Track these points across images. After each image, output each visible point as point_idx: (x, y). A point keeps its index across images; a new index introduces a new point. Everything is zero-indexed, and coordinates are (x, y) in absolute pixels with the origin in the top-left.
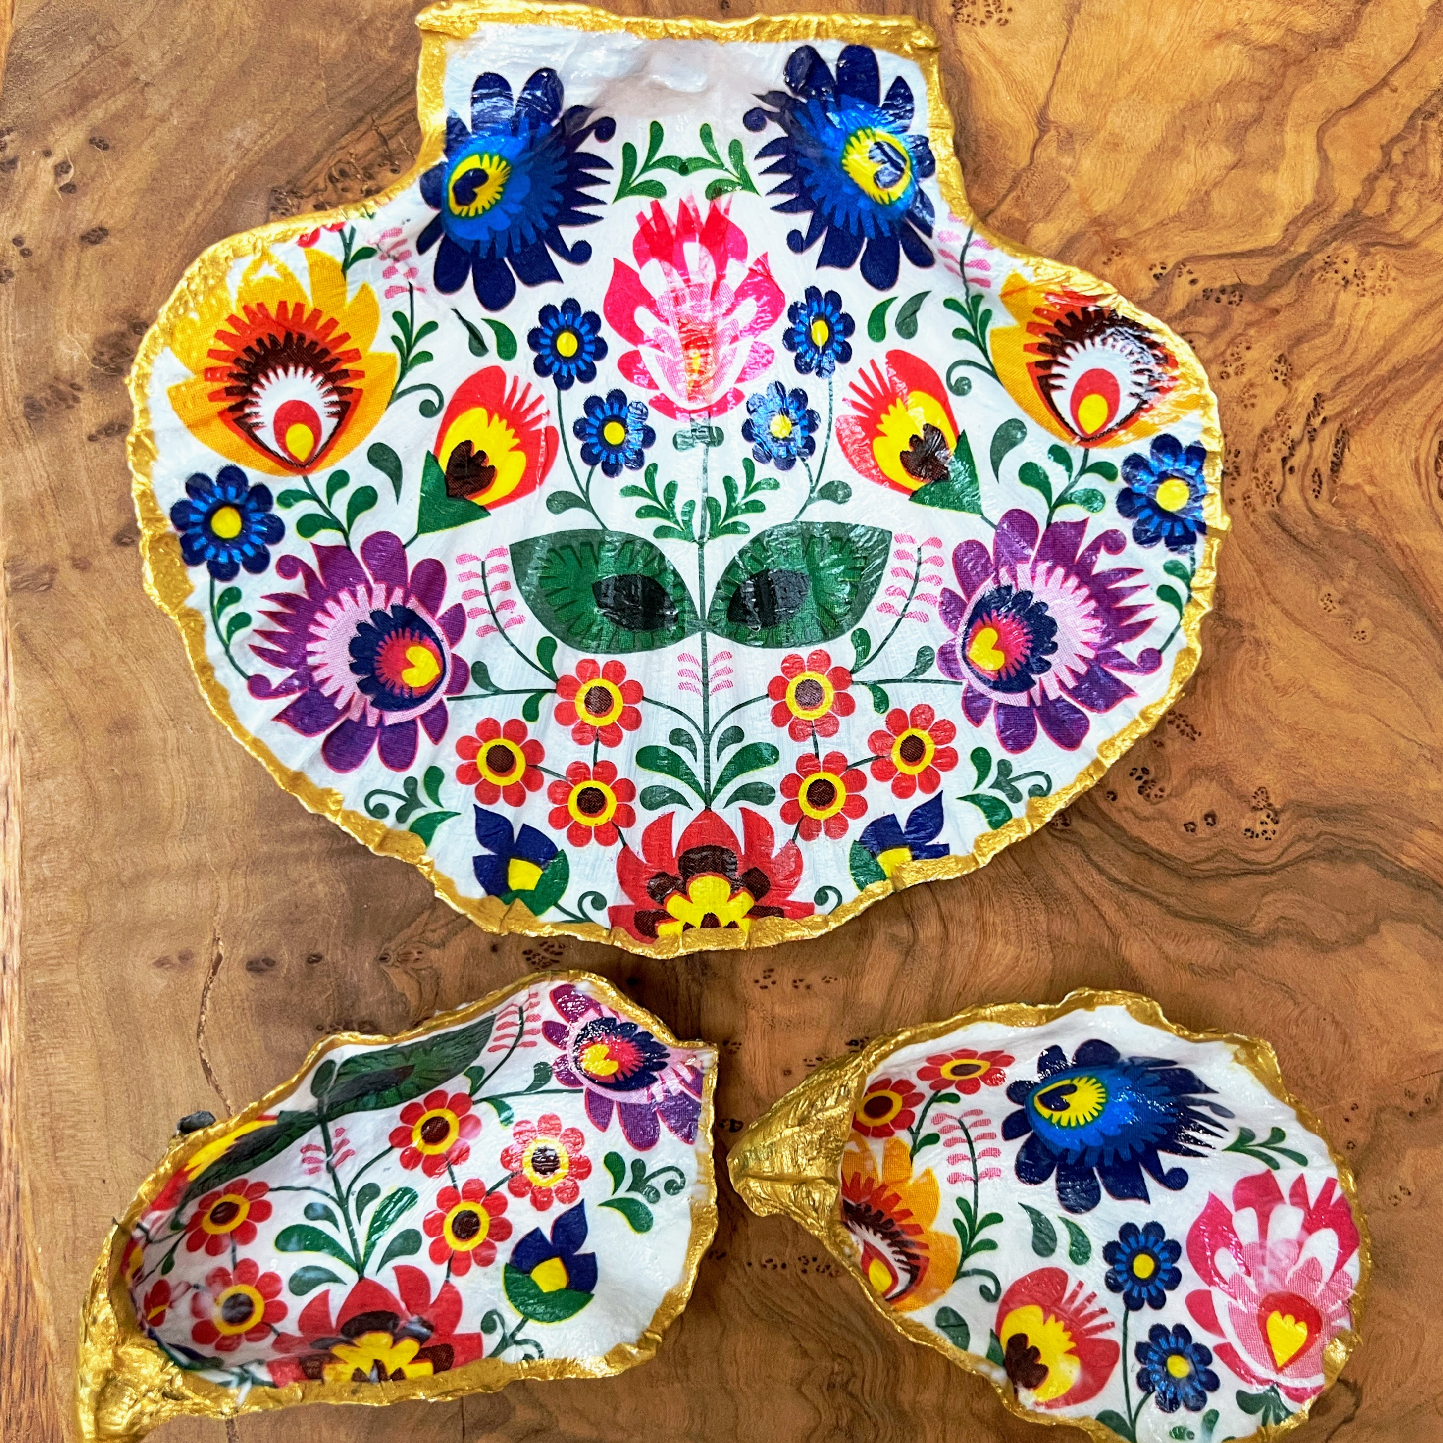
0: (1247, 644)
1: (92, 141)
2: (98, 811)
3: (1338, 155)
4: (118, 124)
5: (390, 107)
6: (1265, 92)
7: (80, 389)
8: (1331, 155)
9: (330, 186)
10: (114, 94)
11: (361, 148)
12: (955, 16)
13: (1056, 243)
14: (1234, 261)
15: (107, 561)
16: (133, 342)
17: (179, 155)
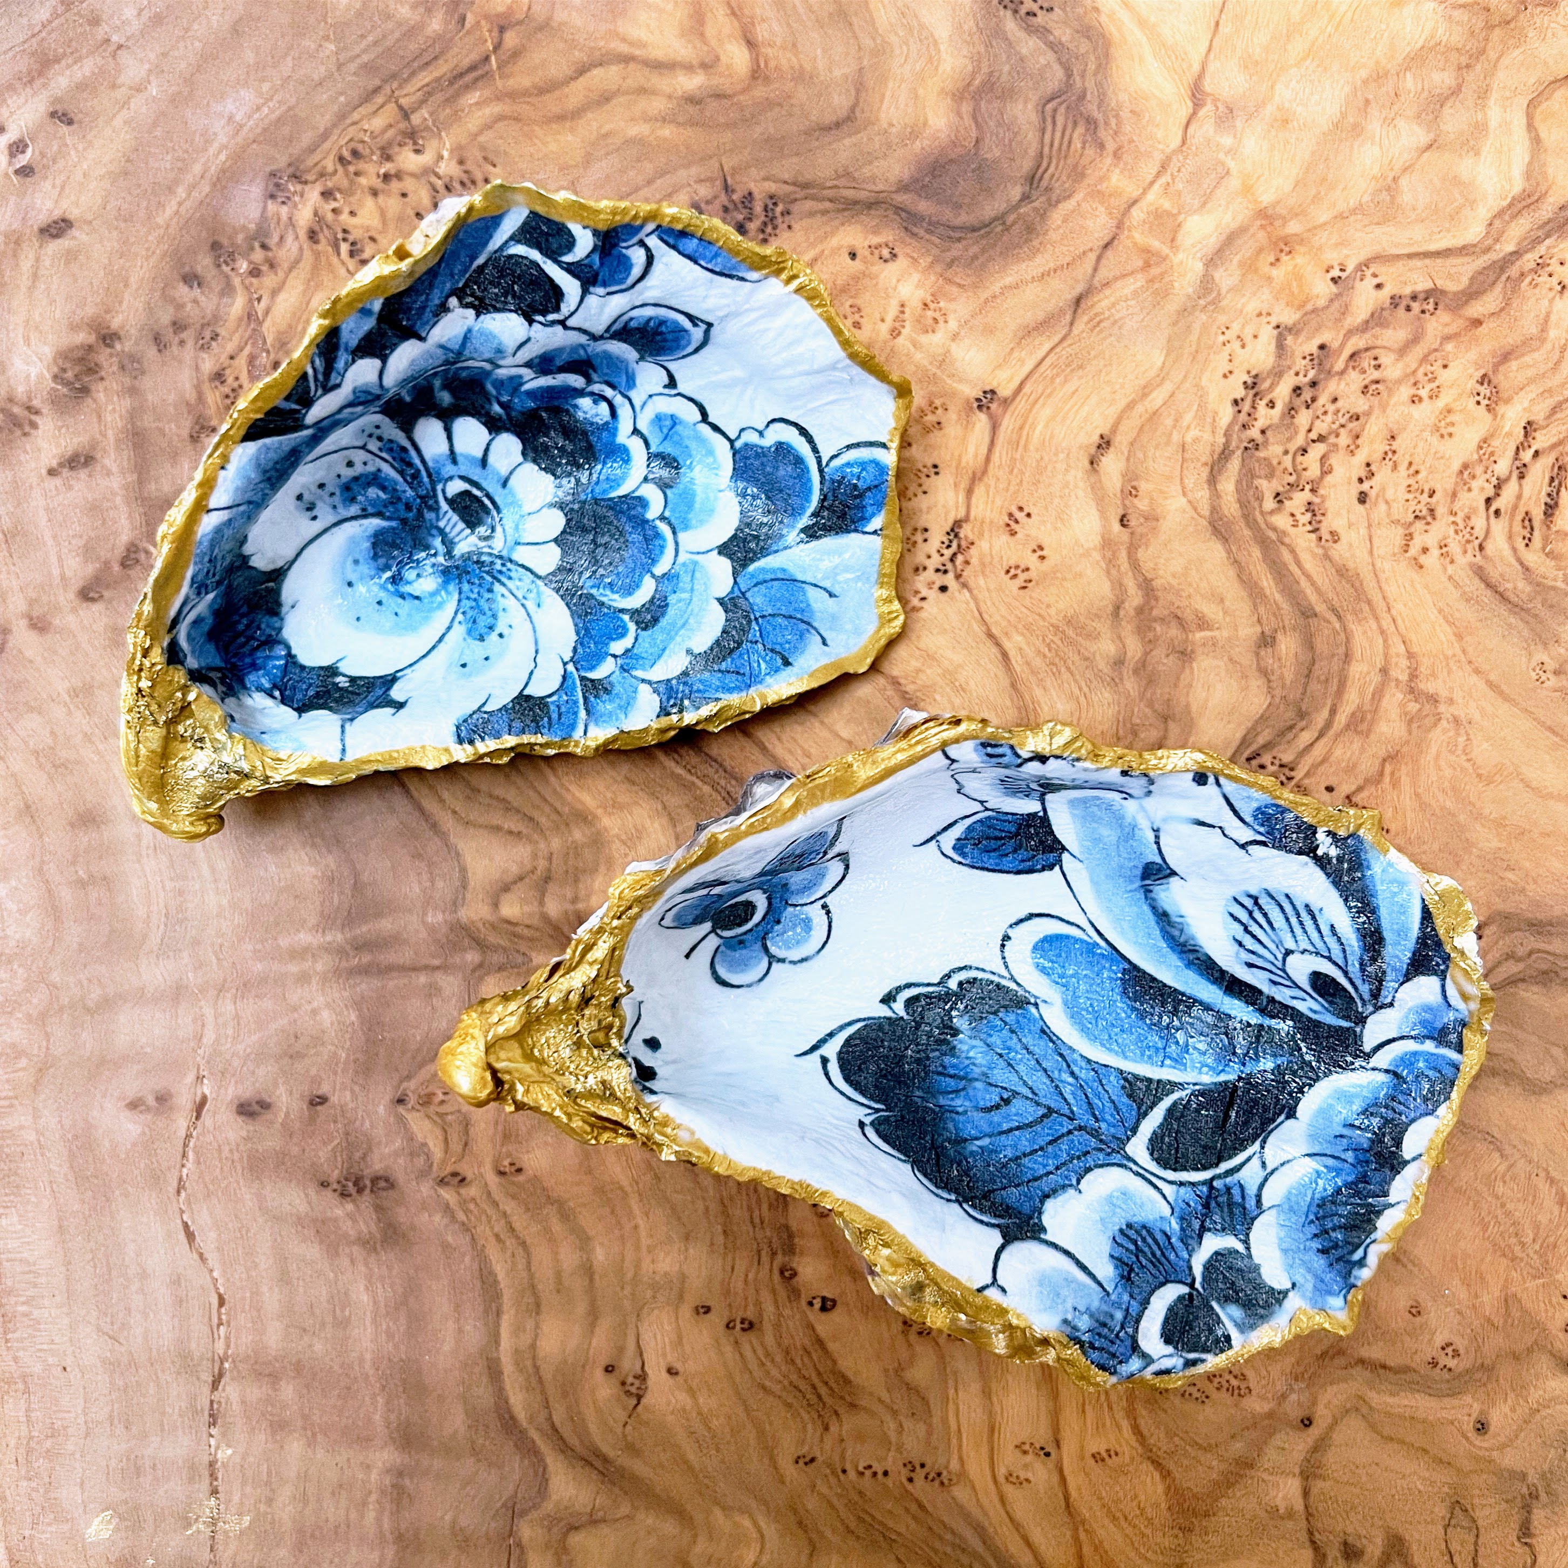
0: (1444, 723)
1: (53, 114)
2: (58, 919)
3: (1552, 135)
4: (85, 95)
5: (413, 74)
6: (1464, 60)
7: (37, 413)
8: (1543, 135)
9: (339, 167)
10: (80, 59)
11: (378, 123)
13: (1213, 240)
14: (1427, 261)
15: (71, 620)
16: (103, 357)
17: (158, 132)
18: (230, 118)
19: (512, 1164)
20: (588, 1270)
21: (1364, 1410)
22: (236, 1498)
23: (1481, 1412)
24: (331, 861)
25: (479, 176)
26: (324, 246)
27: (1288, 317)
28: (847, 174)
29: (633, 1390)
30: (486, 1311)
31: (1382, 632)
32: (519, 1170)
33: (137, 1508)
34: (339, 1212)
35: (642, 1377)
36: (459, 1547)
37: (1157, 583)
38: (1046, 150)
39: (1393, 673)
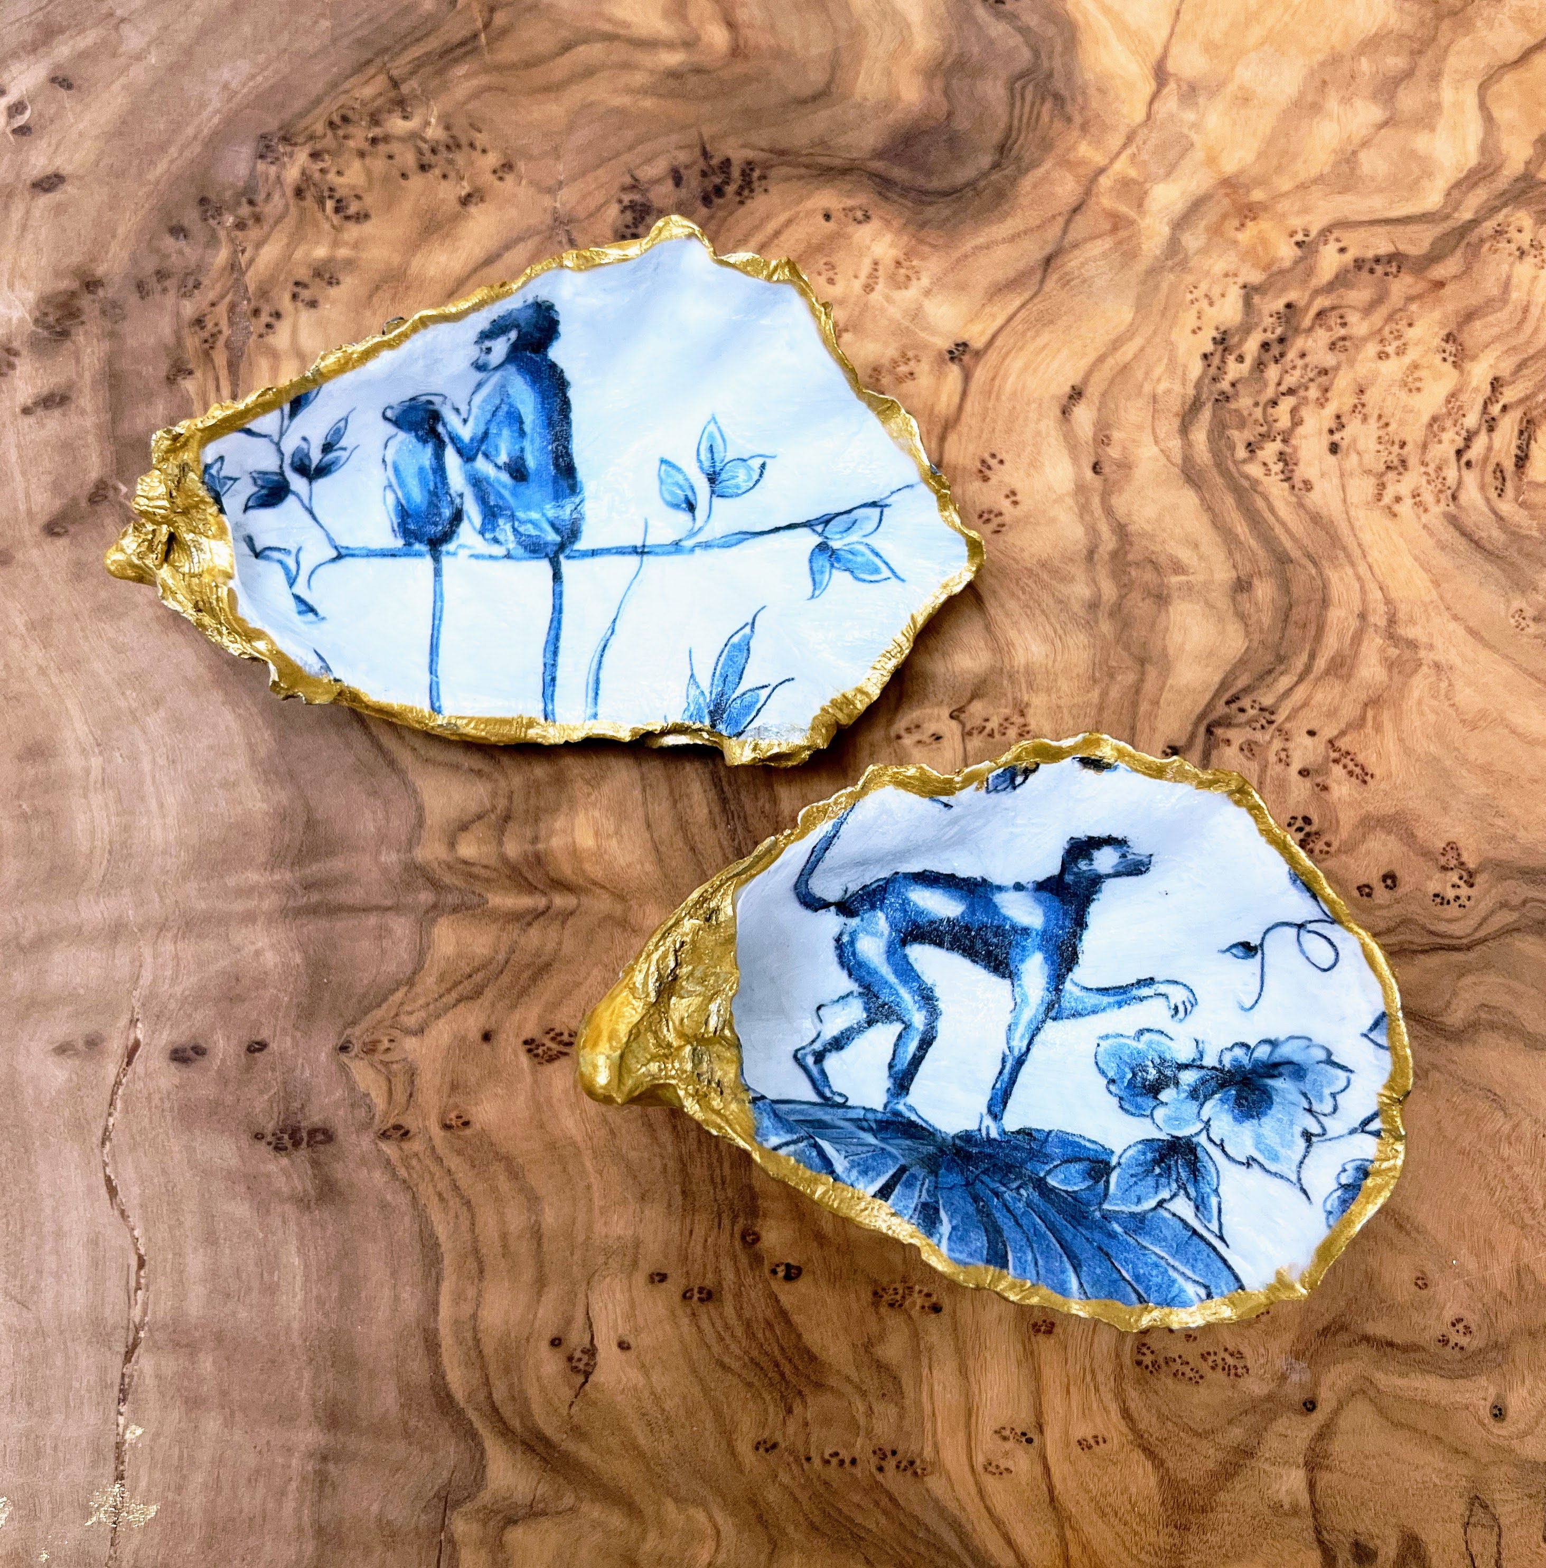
0: (1425, 669)
1: (53, 80)
3: (1504, 114)
4: (86, 63)
5: (405, 48)
6: (1416, 46)
7: (16, 354)
8: (1496, 113)
9: (329, 134)
10: (83, 31)
11: (368, 92)
13: (1179, 206)
14: (1389, 227)
16: (85, 302)
17: (155, 97)
18: (226, 86)
19: (459, 1117)
20: (537, 1234)
21: (1372, 1393)
22: (143, 1484)
23: (1498, 1396)
24: (283, 796)
25: (464, 141)
26: (309, 202)
27: (1255, 277)
28: (823, 143)
29: (581, 1366)
30: (426, 1276)
31: (1359, 579)
32: (466, 1124)
33: (33, 1496)
34: (272, 1167)
35: (591, 1351)
36: (385, 1544)
37: (1132, 528)
38: (1016, 123)
39: (1373, 619)
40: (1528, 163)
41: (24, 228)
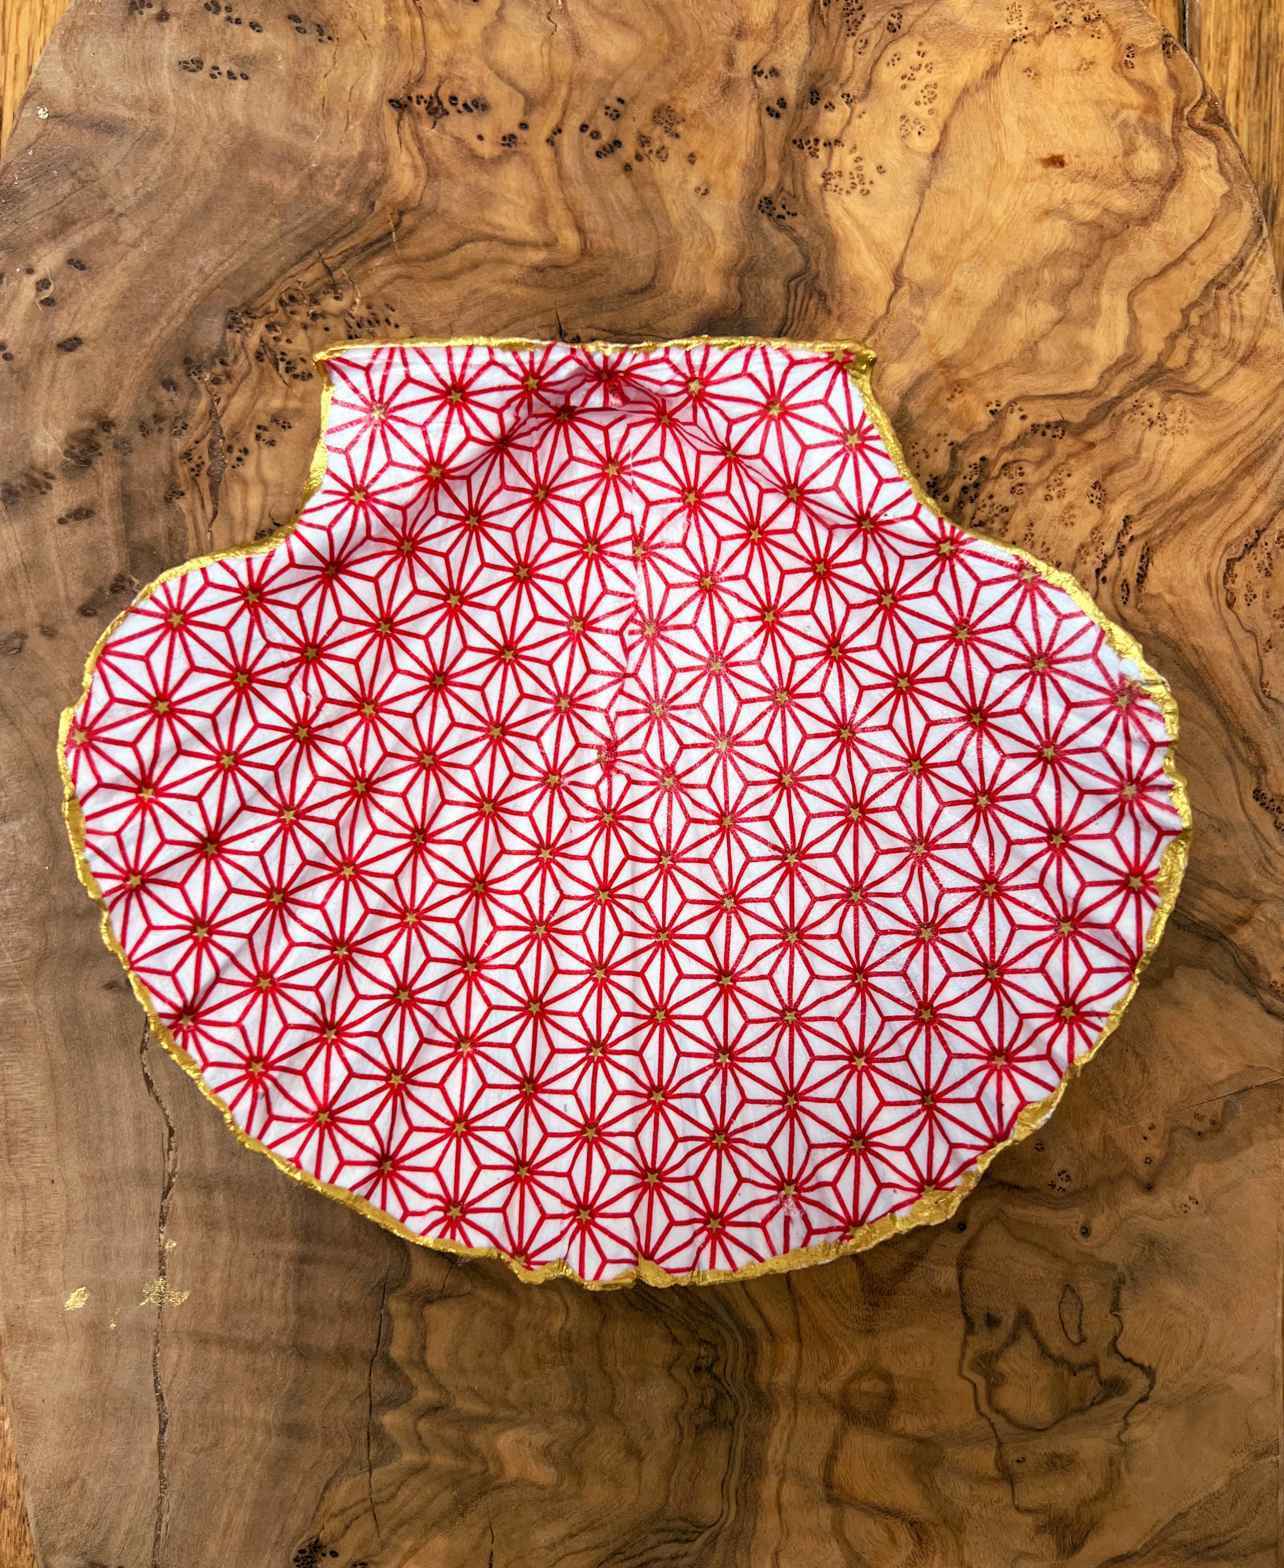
1: (70, 262)
3: (1145, 316)
4: (94, 249)
5: (336, 242)
6: (1085, 261)
7: (52, 477)
8: (1139, 316)
9: (280, 310)
10: (91, 223)
11: (308, 277)
12: (825, 185)
13: (907, 380)
14: (1057, 401)
15: (73, 630)
16: (102, 438)
17: (147, 278)
18: (201, 269)
21: (1002, 1219)
22: (179, 1278)
23: (1085, 1221)
25: (381, 317)
26: (266, 364)
27: (958, 436)
28: (648, 326)
33: (104, 1285)
36: (344, 1316)
38: (790, 313)
40: (1160, 354)
41: (53, 379)
